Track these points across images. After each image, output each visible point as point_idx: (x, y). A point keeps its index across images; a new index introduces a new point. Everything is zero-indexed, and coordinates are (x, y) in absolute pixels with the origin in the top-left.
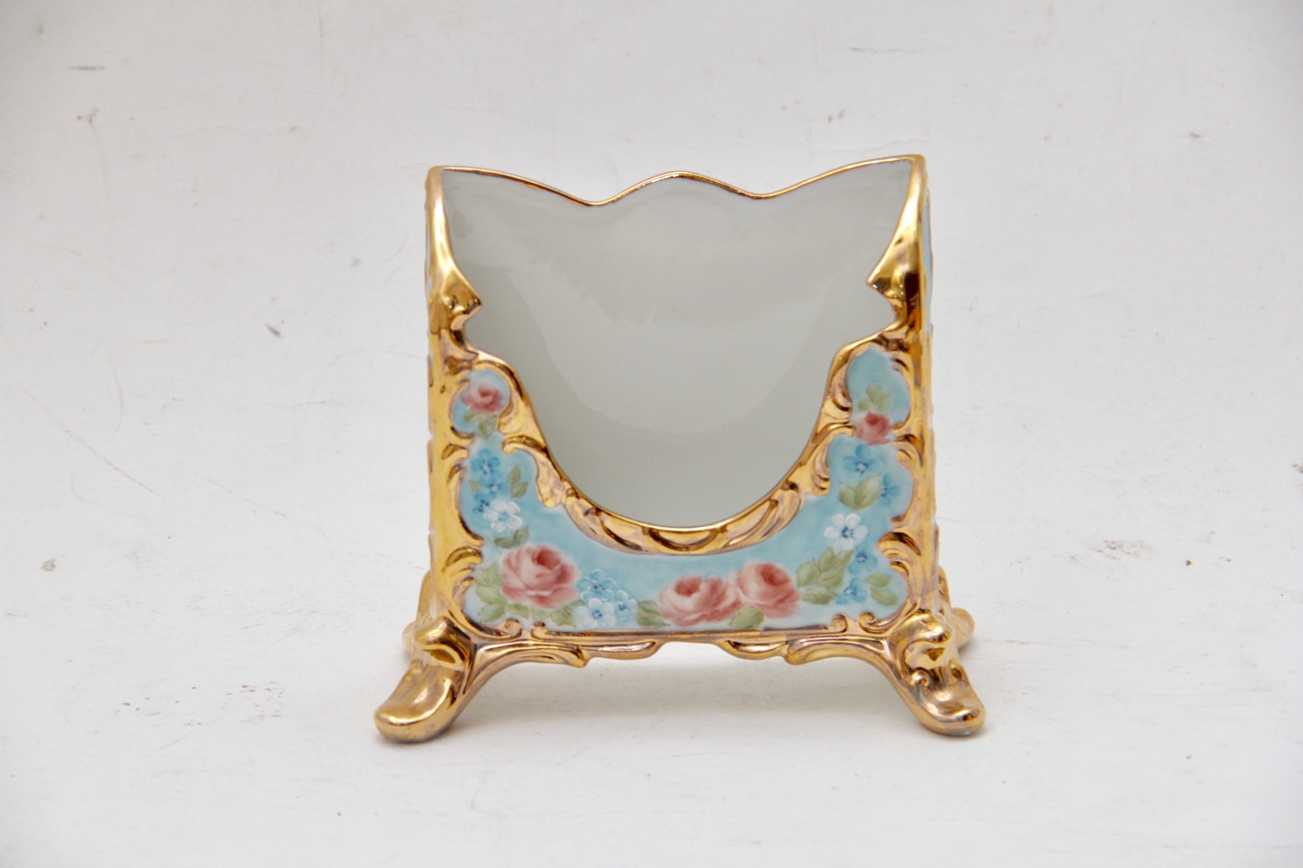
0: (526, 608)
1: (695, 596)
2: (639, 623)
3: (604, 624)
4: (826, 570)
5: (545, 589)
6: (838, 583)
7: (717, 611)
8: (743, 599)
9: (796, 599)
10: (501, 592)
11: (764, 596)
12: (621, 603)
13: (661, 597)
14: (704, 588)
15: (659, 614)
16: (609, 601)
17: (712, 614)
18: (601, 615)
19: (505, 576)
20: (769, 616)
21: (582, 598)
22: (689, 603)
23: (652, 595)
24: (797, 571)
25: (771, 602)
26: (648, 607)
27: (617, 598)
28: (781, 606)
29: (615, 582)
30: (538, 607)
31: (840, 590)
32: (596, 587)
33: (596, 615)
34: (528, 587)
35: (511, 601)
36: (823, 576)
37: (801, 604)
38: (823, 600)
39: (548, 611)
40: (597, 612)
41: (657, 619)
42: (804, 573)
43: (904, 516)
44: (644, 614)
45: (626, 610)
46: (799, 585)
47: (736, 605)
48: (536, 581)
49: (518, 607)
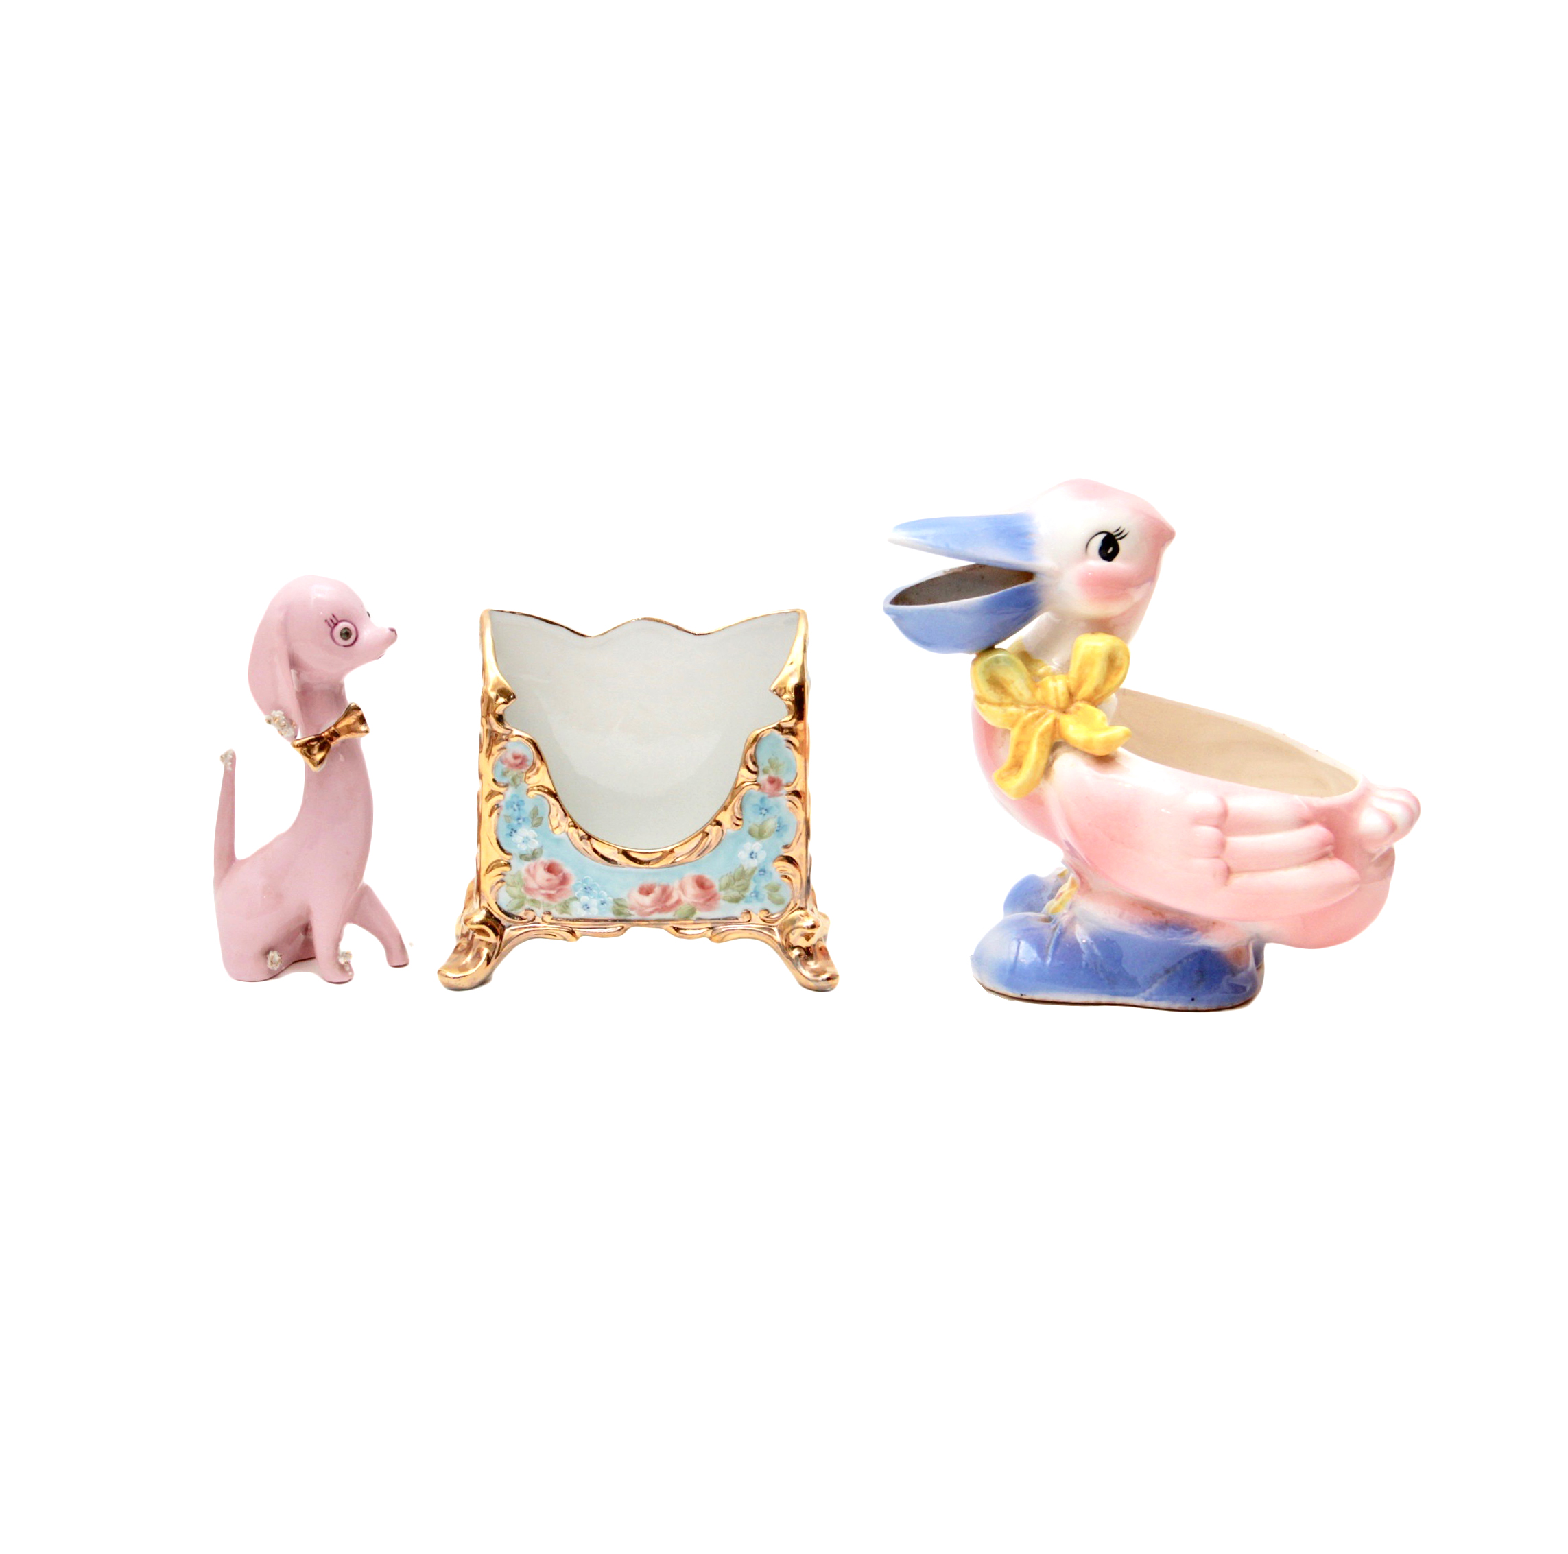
0: (539, 902)
1: (652, 895)
2: (614, 913)
3: (590, 914)
4: (739, 880)
5: (551, 889)
6: (746, 889)
7: (666, 906)
8: (683, 898)
9: (719, 899)
10: (523, 890)
11: (697, 896)
12: (602, 900)
13: (629, 896)
14: (657, 890)
15: (626, 907)
16: (594, 898)
17: (662, 908)
18: (588, 908)
19: (525, 880)
20: (700, 910)
21: (576, 895)
22: (647, 900)
23: (623, 895)
24: (720, 881)
25: (702, 901)
26: (620, 902)
27: (599, 896)
28: (708, 903)
29: (598, 885)
30: (547, 901)
31: (747, 894)
32: (586, 889)
33: (586, 907)
34: (541, 888)
35: (529, 897)
36: (737, 884)
37: (722, 903)
38: (736, 900)
39: (554, 904)
40: (586, 905)
41: (626, 911)
42: (724, 881)
43: (791, 845)
44: (617, 907)
45: (605, 905)
46: (721, 889)
47: (678, 902)
48: (546, 884)
49: (533, 901)
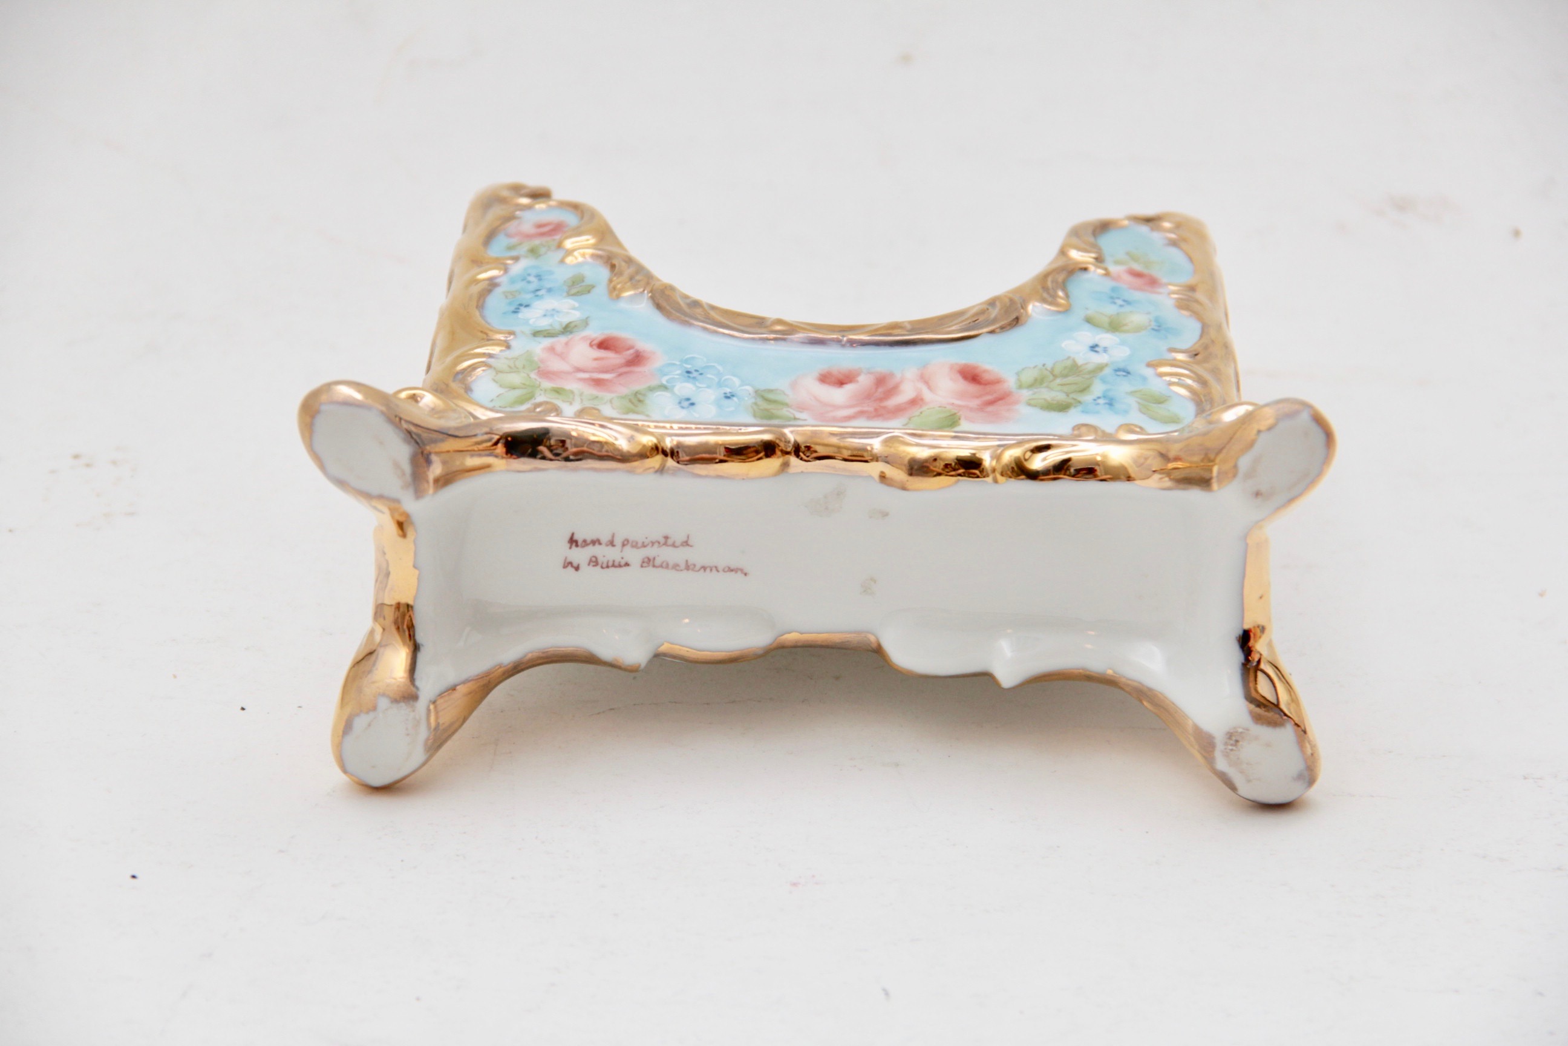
0: (572, 392)
1: (849, 388)
2: (755, 416)
3: (696, 415)
4: (1066, 376)
5: (606, 372)
6: (1084, 390)
7: (884, 408)
8: (927, 395)
9: (1016, 402)
10: (533, 376)
11: (962, 395)
12: (728, 390)
13: (794, 385)
14: (864, 381)
15: (787, 405)
16: (709, 387)
17: (876, 410)
18: (692, 404)
19: (542, 361)
20: (971, 420)
21: (664, 382)
22: (839, 395)
23: (780, 384)
24: (1018, 374)
25: (975, 403)
26: (771, 396)
27: (720, 385)
28: (990, 408)
29: (720, 368)
30: (590, 391)
31: (1087, 398)
32: (688, 372)
33: (686, 404)
34: (579, 370)
35: (547, 384)
36: (1058, 381)
37: (1023, 410)
38: (1062, 408)
39: (608, 396)
40: (688, 399)
41: (785, 412)
42: (1028, 377)
44: (764, 405)
45: (735, 399)
46: (1020, 387)
47: (916, 402)
48: (595, 364)
49: (558, 391)
